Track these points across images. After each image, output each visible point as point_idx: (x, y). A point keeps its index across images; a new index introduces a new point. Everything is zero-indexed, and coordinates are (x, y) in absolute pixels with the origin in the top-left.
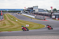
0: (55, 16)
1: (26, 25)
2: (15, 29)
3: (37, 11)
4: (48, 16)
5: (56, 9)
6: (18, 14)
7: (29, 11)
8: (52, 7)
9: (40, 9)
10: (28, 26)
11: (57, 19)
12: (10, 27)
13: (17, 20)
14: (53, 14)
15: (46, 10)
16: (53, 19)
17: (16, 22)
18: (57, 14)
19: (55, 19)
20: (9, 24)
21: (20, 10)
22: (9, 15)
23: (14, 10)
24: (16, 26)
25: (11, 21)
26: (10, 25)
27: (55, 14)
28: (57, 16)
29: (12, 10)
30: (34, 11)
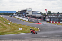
0: (49, 19)
1: (19, 28)
2: (7, 32)
3: (30, 13)
4: (42, 19)
5: (50, 12)
6: (11, 16)
7: (23, 14)
8: (46, 10)
9: (33, 12)
10: (21, 29)
11: (51, 22)
12: (2, 30)
13: (9, 23)
14: (47, 17)
15: (40, 13)
16: (48, 22)
17: (9, 25)
18: (52, 17)
19: (49, 22)
20: (1, 27)
21: (13, 13)
22: (1, 18)
23: (6, 12)
24: (8, 29)
25: (3, 24)
26: (3, 28)
27: (49, 17)
28: (51, 19)
29: (5, 12)
30: (28, 13)
